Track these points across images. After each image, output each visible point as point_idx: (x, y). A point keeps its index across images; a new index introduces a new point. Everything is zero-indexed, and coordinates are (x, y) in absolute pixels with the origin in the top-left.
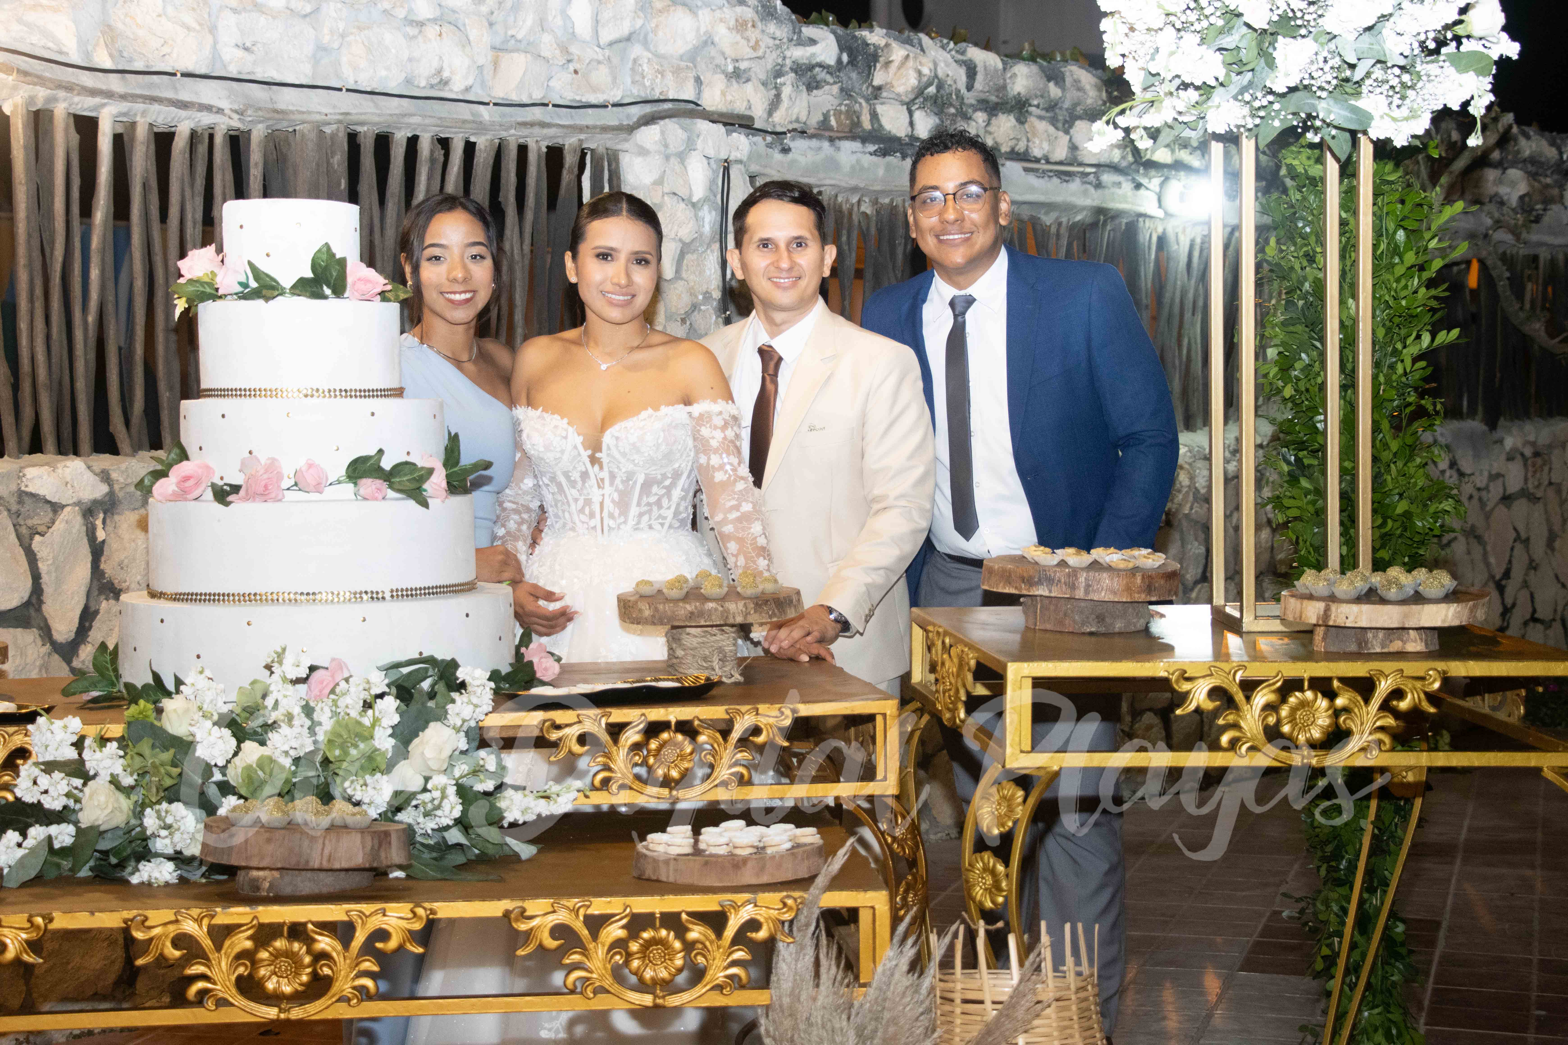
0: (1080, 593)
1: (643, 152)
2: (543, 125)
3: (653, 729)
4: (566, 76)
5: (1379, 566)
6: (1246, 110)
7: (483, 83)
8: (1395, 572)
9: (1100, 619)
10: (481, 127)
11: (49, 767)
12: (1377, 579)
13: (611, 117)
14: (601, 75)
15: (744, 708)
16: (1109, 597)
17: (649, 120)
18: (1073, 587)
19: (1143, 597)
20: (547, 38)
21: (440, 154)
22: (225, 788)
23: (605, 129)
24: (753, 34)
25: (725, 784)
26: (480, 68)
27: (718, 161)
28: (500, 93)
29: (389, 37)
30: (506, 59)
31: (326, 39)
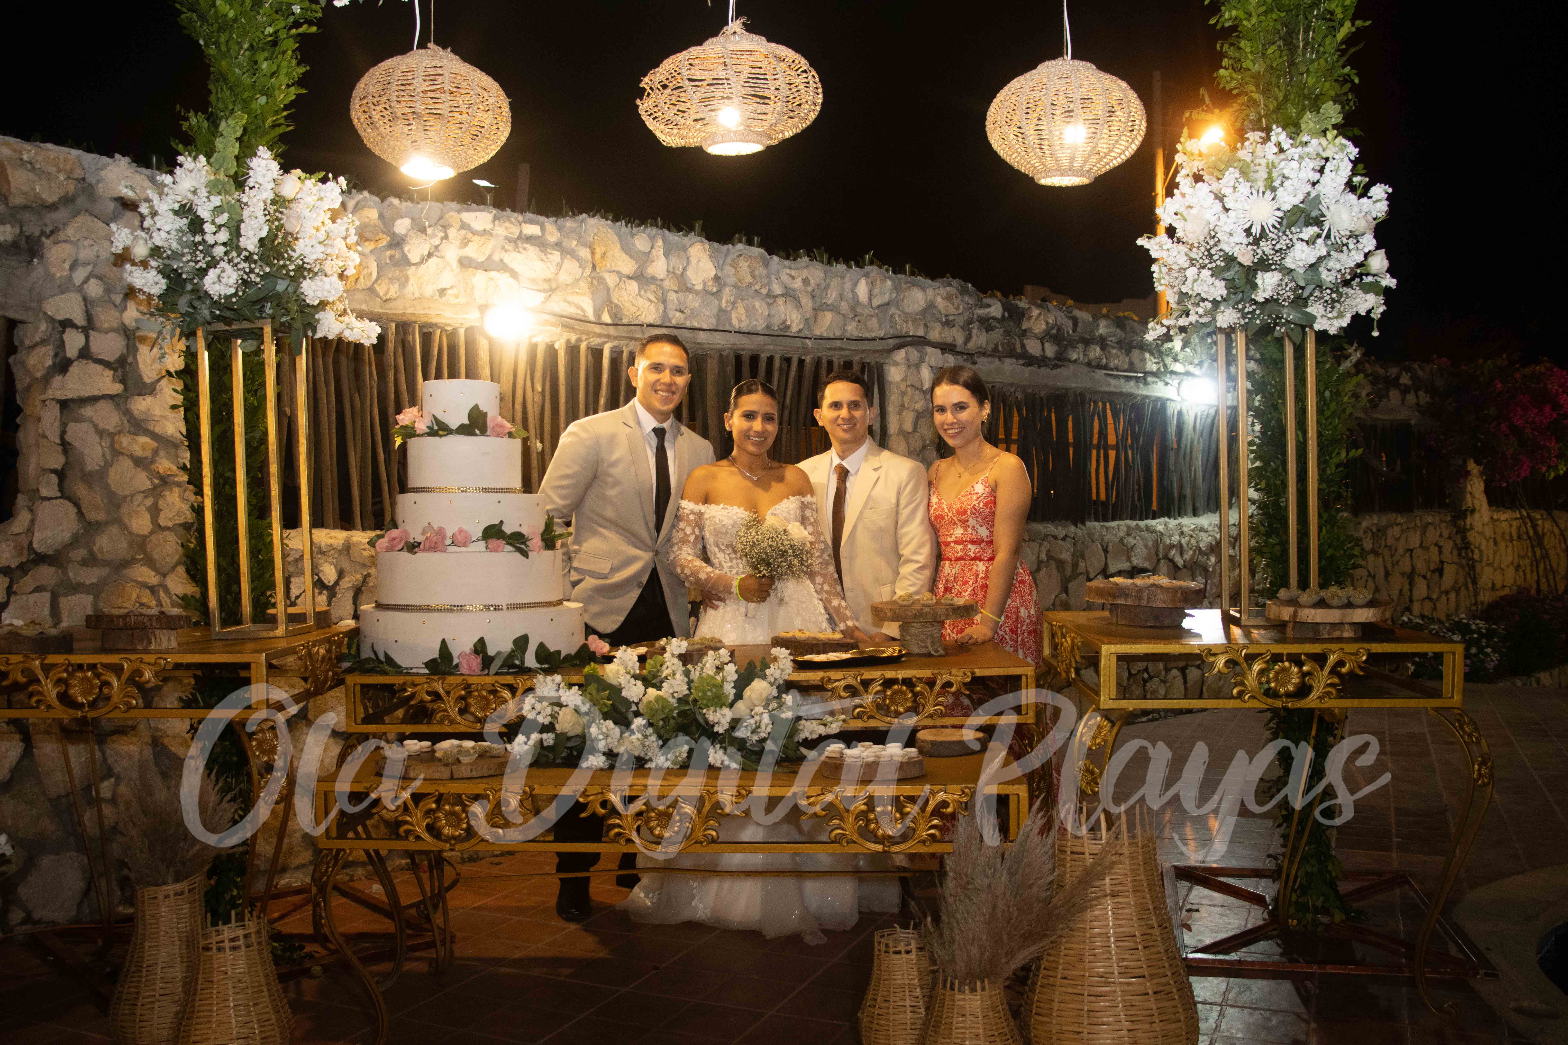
0: (1144, 603)
1: (896, 364)
2: (841, 349)
3: (888, 683)
4: (854, 324)
5: (1323, 586)
6: (1239, 315)
7: (809, 328)
8: (1333, 589)
9: (1156, 618)
10: (807, 351)
11: (541, 700)
12: (1323, 593)
13: (878, 345)
14: (874, 323)
15: (942, 671)
16: (1162, 605)
17: (899, 347)
18: (1140, 599)
19: (1182, 605)
20: (843, 304)
21: (785, 366)
22: (637, 714)
23: (875, 351)
24: (957, 301)
25: (931, 716)
26: (807, 320)
27: (937, 368)
28: (817, 332)
29: (757, 304)
30: (820, 314)
31: (724, 305)
